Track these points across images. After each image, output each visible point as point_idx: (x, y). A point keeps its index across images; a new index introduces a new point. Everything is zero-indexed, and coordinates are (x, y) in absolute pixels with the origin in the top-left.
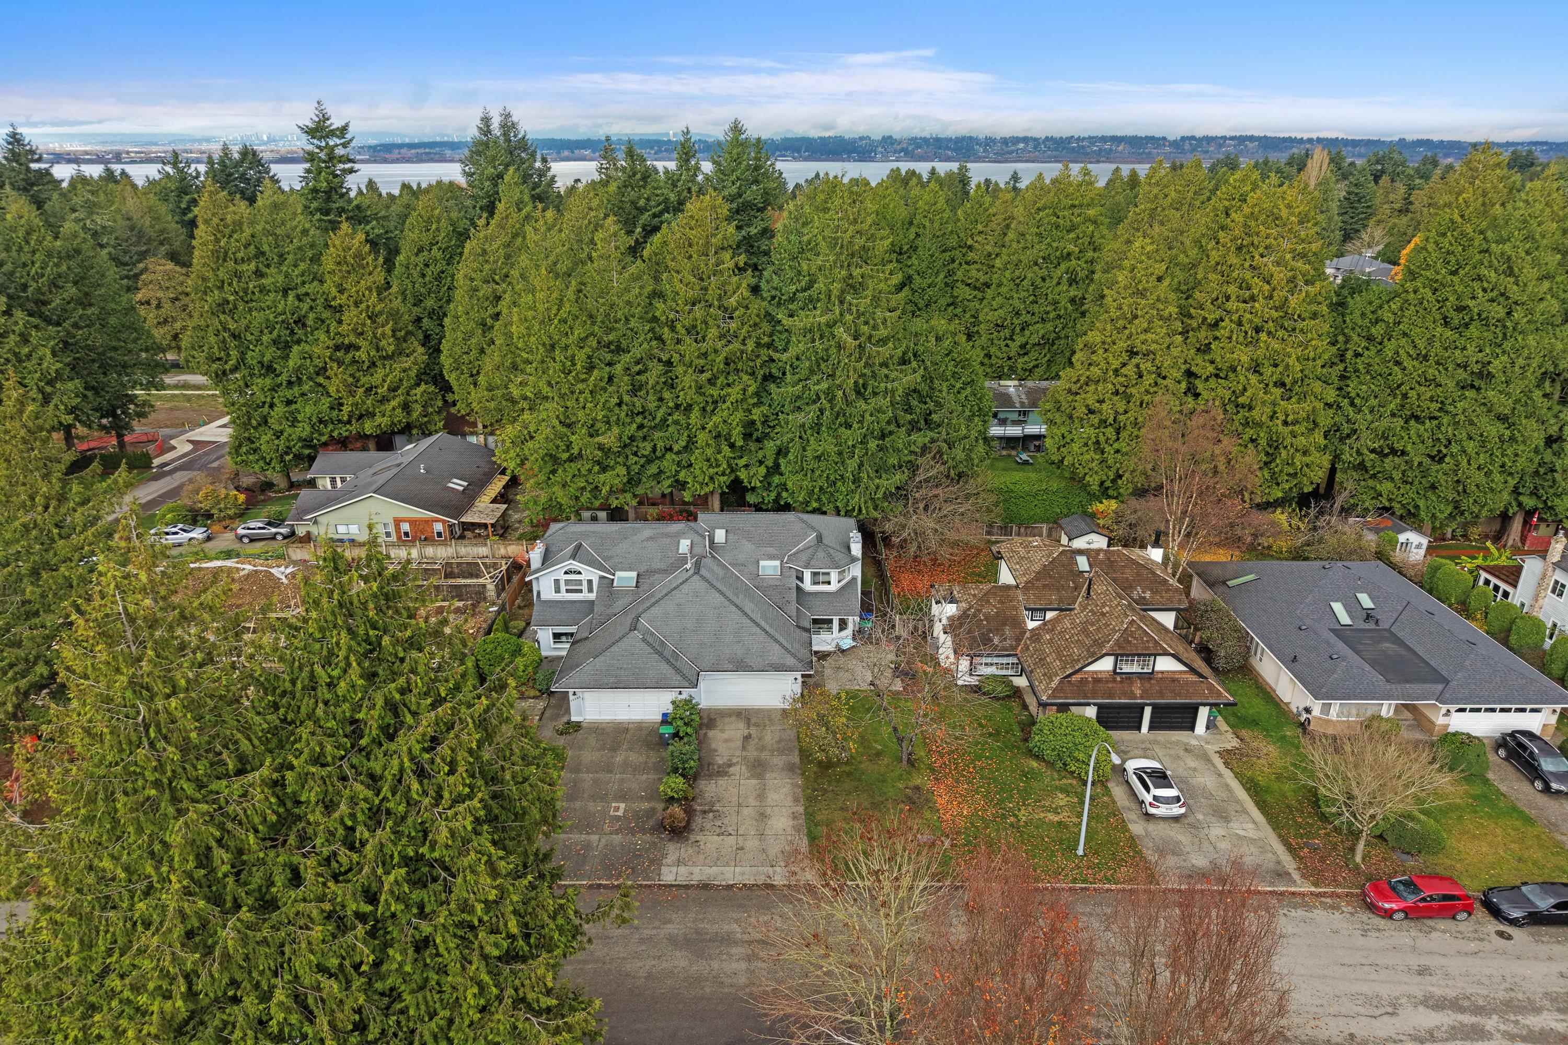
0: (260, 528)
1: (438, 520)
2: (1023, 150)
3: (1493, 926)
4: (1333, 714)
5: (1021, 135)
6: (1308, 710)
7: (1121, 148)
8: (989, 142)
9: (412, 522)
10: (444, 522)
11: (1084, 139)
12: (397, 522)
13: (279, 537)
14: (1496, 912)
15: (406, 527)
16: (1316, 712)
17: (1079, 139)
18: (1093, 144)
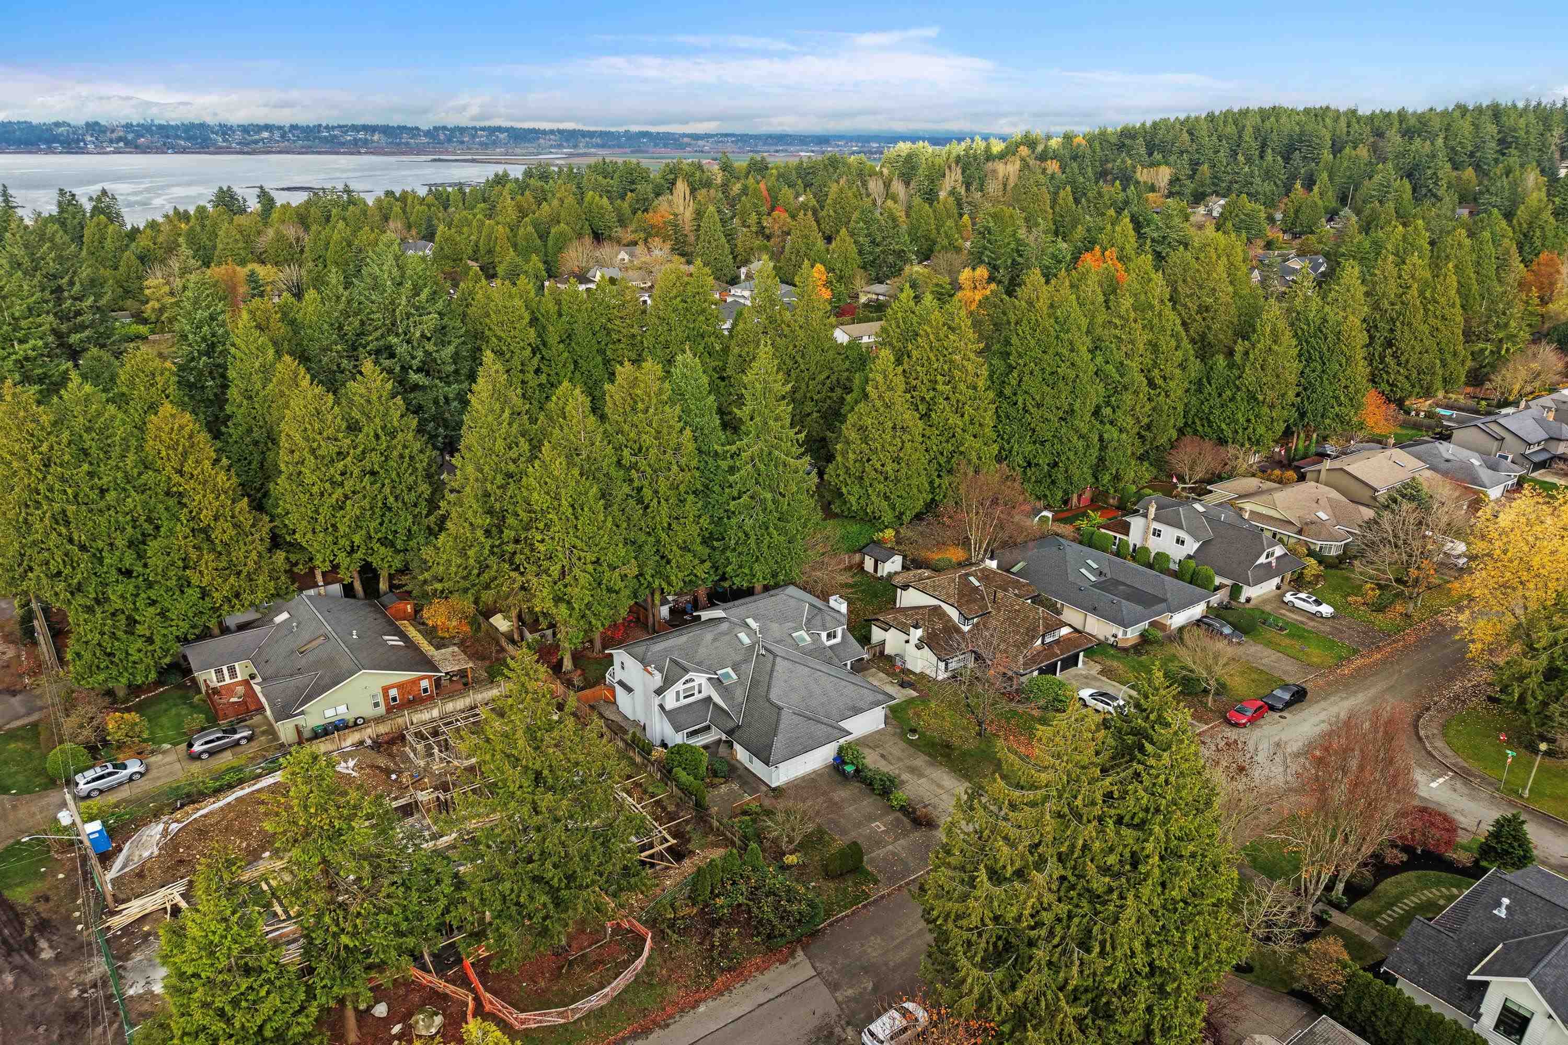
0: (219, 739)
1: (423, 678)
2: (270, 139)
3: (1276, 715)
4: (1129, 635)
5: (262, 122)
6: (1115, 636)
7: (376, 137)
8: (225, 130)
9: (400, 686)
10: (429, 677)
11: (333, 128)
12: (385, 690)
13: (243, 742)
14: (1272, 708)
15: (393, 692)
16: (1120, 635)
17: (327, 127)
18: (346, 132)
